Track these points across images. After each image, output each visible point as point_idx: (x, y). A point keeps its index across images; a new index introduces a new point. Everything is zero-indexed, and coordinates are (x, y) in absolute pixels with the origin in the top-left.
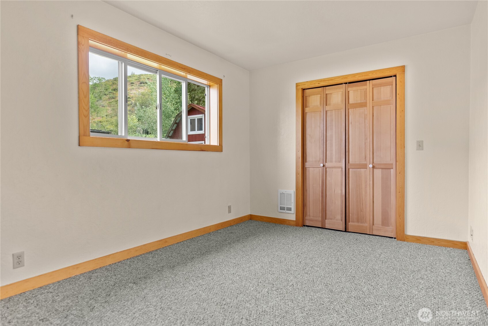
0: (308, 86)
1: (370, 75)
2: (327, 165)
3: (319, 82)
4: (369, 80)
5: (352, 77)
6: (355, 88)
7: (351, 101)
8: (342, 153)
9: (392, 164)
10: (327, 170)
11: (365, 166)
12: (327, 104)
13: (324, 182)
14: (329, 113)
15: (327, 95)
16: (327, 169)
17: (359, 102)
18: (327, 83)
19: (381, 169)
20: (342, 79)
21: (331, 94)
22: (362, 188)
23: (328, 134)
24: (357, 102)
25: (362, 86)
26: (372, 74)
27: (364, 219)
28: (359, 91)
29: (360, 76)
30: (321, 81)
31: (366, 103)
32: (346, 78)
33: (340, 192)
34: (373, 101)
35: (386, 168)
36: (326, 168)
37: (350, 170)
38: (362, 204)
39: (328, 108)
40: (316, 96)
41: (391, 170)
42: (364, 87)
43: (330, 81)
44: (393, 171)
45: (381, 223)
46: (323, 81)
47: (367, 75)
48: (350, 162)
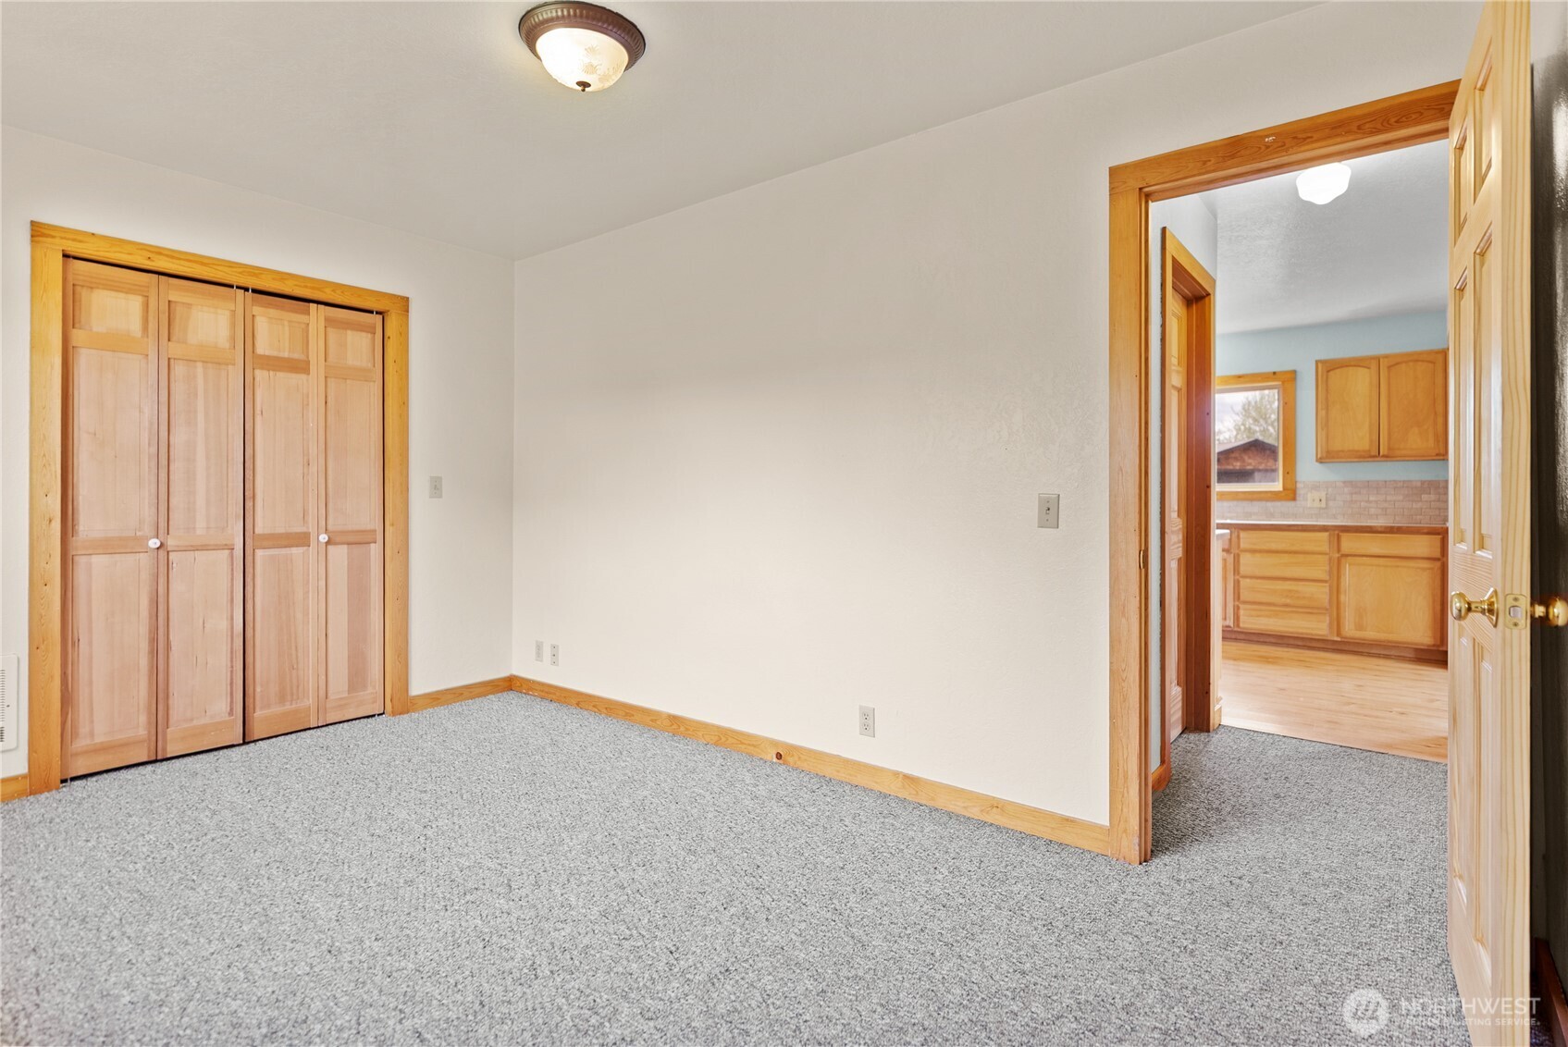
0: (95, 253)
1: (328, 290)
2: (171, 543)
3: (150, 255)
4: (318, 302)
5: (273, 279)
6: (273, 312)
7: (262, 348)
8: (229, 502)
9: (375, 531)
10: (170, 558)
11: (302, 540)
12: (174, 338)
13: (161, 600)
14: (179, 369)
15: (172, 305)
16: (172, 556)
17: (286, 355)
18: (185, 269)
19: (346, 546)
20: (240, 273)
21: (189, 306)
22: (294, 603)
23: (179, 438)
24: (281, 355)
25: (296, 312)
26: (333, 291)
27: (301, 688)
28: (286, 323)
29: (300, 286)
30: (160, 254)
31: (308, 362)
32: (255, 275)
33: (224, 624)
34: (325, 361)
35: (358, 540)
36: (168, 552)
37: (259, 553)
38: (293, 648)
39: (174, 349)
40: (122, 295)
41: (372, 545)
42: (303, 318)
43: (194, 265)
44: (375, 549)
45: (346, 688)
46: (167, 256)
47: (319, 289)
48: (258, 531)
